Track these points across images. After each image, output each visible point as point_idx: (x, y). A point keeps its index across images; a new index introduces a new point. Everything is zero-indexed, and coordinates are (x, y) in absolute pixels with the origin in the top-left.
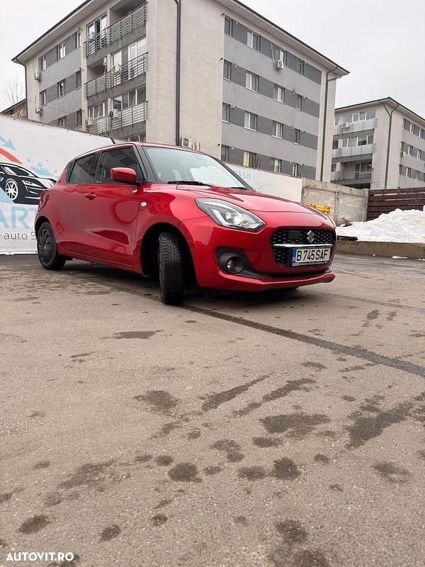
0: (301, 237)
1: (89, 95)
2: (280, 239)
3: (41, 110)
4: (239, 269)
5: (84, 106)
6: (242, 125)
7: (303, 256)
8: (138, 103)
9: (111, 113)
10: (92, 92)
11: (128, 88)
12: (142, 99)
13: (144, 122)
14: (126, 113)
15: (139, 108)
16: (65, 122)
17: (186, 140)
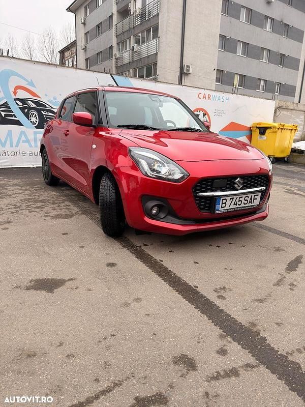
0: (228, 184)
1: (118, 34)
2: (204, 188)
3: (86, 47)
4: (162, 215)
5: (114, 43)
6: (235, 52)
7: (228, 202)
8: (153, 39)
9: (133, 47)
10: (120, 31)
11: (146, 26)
12: (156, 35)
13: (156, 54)
14: (144, 46)
15: (153, 43)
16: (102, 55)
17: (188, 66)
